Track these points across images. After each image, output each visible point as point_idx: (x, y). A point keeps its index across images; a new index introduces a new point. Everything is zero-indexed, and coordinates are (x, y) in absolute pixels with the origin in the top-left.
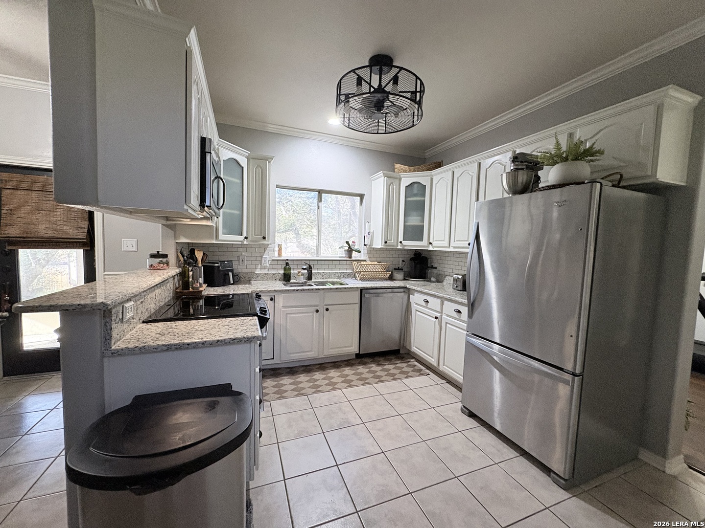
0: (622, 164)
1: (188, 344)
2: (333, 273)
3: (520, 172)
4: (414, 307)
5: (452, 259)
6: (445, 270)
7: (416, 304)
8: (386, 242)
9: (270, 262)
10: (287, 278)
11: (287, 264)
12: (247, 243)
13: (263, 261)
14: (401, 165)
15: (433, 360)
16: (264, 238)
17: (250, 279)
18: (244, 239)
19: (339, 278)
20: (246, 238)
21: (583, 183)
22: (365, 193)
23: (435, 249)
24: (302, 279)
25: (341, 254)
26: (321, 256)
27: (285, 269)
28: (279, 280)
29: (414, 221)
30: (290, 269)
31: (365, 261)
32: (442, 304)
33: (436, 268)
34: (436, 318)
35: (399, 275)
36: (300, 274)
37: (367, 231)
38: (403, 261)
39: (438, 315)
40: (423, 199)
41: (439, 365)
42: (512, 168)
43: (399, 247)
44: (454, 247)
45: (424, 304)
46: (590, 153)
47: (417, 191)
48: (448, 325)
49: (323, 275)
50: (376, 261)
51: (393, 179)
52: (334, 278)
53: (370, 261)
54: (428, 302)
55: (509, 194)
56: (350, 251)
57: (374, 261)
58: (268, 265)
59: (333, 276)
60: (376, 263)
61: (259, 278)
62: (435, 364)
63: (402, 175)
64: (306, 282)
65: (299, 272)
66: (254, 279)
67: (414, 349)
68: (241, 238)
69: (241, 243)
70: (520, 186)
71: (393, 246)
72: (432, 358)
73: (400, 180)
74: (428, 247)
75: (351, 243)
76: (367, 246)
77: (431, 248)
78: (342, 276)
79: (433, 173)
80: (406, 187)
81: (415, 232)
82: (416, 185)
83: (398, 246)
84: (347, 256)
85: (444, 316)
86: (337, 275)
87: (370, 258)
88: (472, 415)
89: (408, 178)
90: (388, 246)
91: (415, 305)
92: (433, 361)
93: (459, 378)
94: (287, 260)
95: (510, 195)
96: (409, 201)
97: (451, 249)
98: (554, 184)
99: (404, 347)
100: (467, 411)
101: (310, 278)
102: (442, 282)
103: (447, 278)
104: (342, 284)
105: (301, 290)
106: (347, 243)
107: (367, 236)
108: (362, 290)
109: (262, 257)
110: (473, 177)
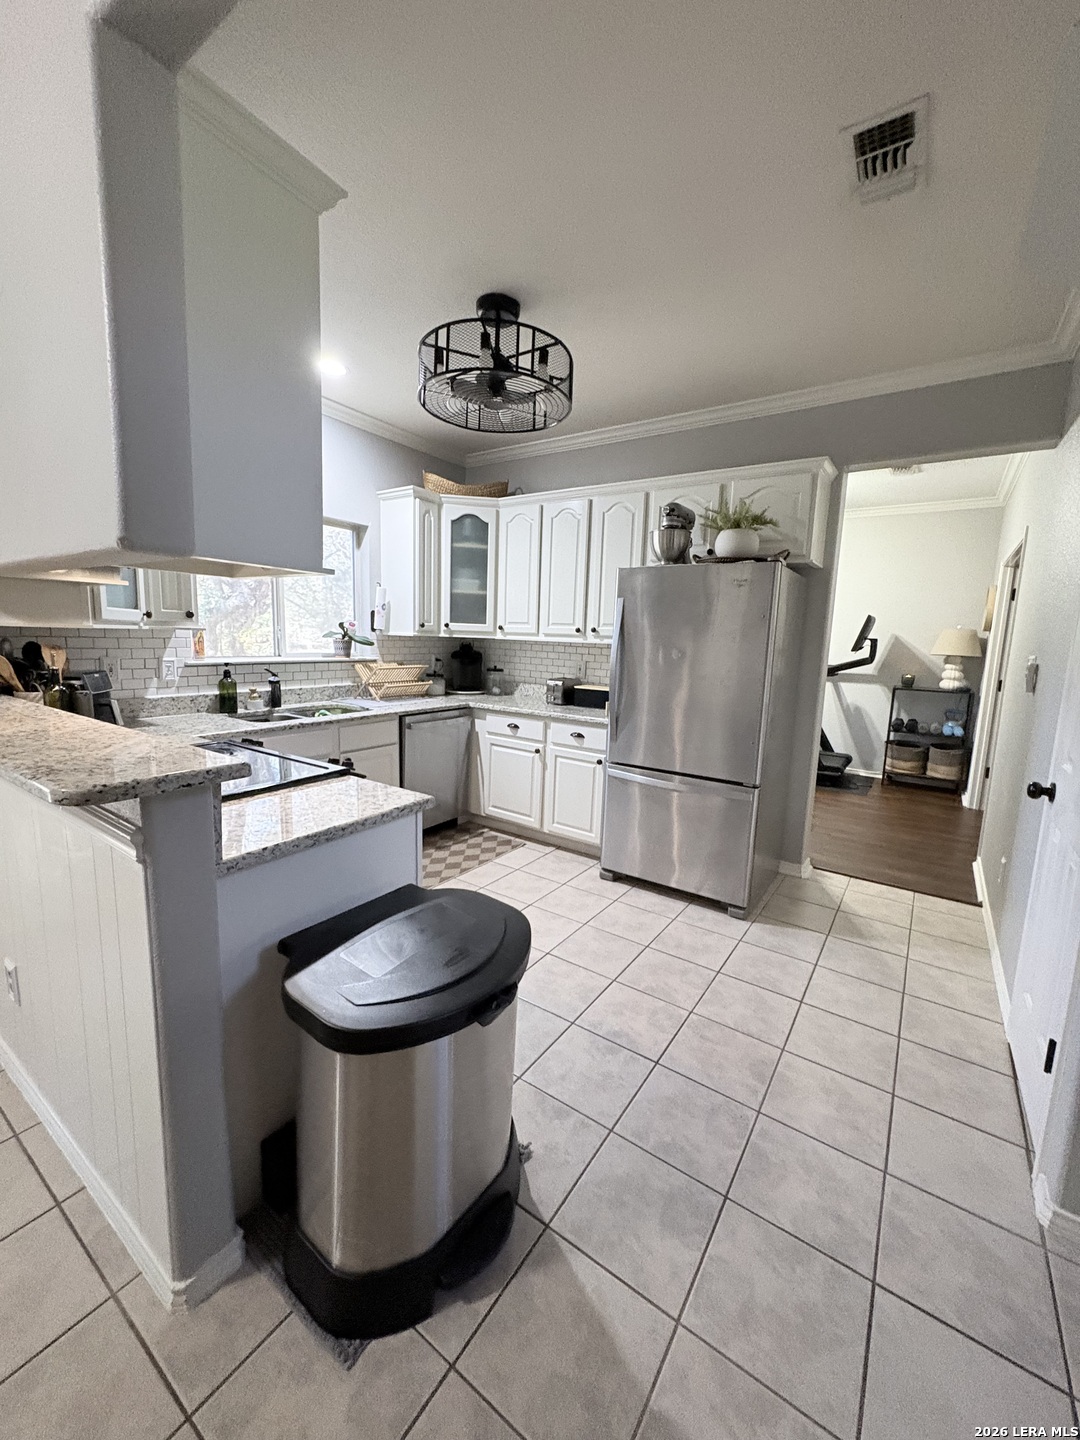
0: (780, 538)
1: (343, 829)
2: (319, 689)
3: (676, 531)
4: (484, 740)
5: (529, 654)
6: (517, 673)
7: (490, 733)
8: (423, 626)
9: (180, 670)
10: (227, 704)
11: (227, 674)
12: (147, 627)
13: (164, 670)
14: (441, 479)
15: (532, 820)
16: (190, 615)
17: (135, 714)
18: (143, 619)
19: (331, 698)
20: (148, 615)
21: (766, 560)
22: (370, 525)
23: (509, 638)
24: (260, 707)
25: (329, 648)
26: (287, 655)
27: (221, 685)
28: (207, 711)
29: (468, 586)
30: (234, 685)
31: (375, 661)
32: (546, 727)
33: (501, 670)
34: (537, 751)
35: (440, 687)
36: (255, 695)
37: (378, 602)
38: (437, 660)
39: (540, 746)
40: (483, 547)
41: (542, 825)
42: (665, 523)
43: (442, 635)
44: (546, 635)
45: (508, 731)
46: (759, 520)
47: (471, 530)
48: (559, 759)
49: (299, 694)
50: (394, 662)
51: (430, 505)
52: (322, 700)
53: (384, 662)
54: (516, 727)
55: (659, 560)
56: (347, 641)
57: (390, 662)
58: (177, 678)
59: (318, 696)
60: (395, 665)
61: (159, 709)
62: (536, 826)
63: (445, 497)
64: (271, 712)
65: (253, 691)
66: (146, 714)
67: (490, 811)
68: (136, 615)
69: (136, 627)
70: (675, 552)
71: (431, 632)
72: (529, 816)
73: (440, 506)
74: (495, 632)
75: (346, 625)
76: (378, 632)
77: (499, 636)
78: (336, 695)
79: (500, 503)
80: (453, 522)
81: (470, 607)
82: (468, 521)
83: (439, 632)
84: (342, 652)
85: (550, 746)
86: (327, 693)
87: (382, 655)
88: (618, 878)
89: (456, 505)
90: (426, 632)
91: (487, 736)
92: (532, 822)
93: (593, 837)
94: (226, 664)
95: (663, 563)
96: (459, 548)
97: (541, 638)
98: (728, 555)
99: (466, 812)
100: (611, 875)
101: (275, 700)
102: (512, 693)
103: (521, 686)
104: (345, 711)
105: (299, 727)
106: (341, 625)
107: (379, 612)
108: (402, 717)
109: (159, 660)
110: (581, 523)
